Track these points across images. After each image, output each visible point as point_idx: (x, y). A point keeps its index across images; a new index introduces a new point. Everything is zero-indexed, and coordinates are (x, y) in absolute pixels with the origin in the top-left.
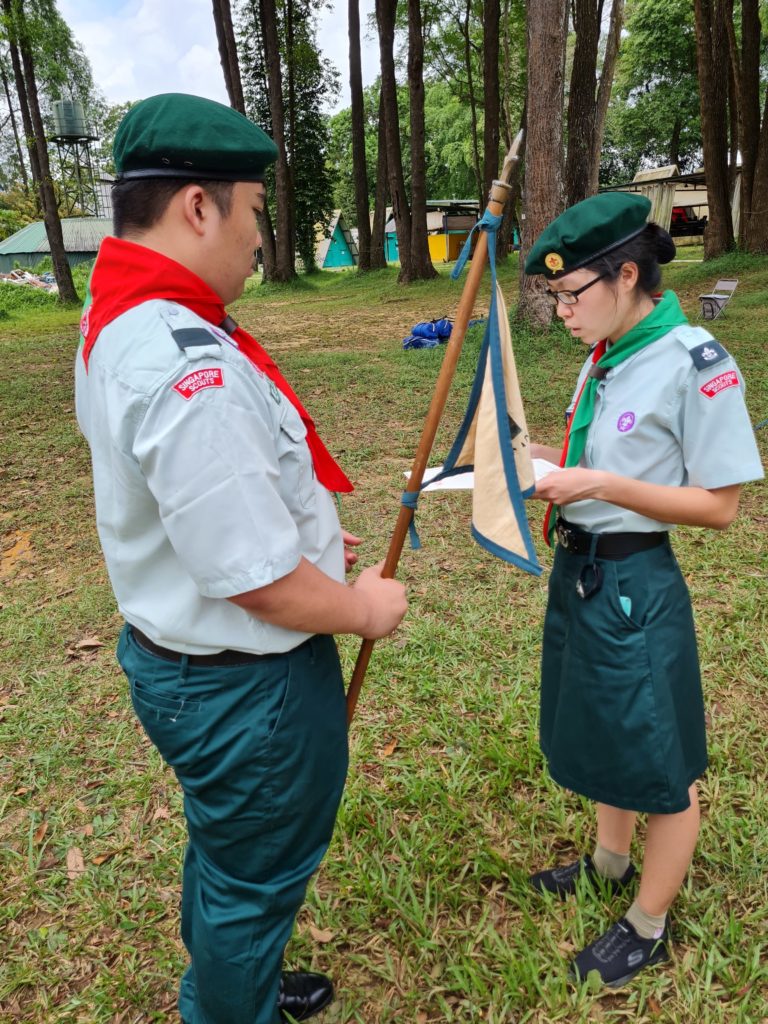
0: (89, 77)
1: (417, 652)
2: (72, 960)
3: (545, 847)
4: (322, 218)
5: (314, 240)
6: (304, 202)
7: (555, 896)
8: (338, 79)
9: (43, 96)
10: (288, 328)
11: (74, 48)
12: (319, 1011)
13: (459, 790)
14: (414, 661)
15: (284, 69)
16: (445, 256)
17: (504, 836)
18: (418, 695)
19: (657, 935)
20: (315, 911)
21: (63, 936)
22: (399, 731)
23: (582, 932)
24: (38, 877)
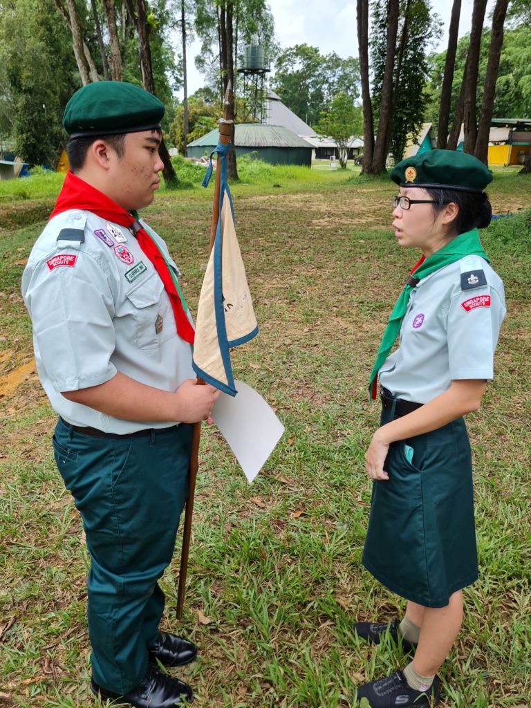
0: (272, 28)
1: (346, 452)
3: (375, 607)
4: (413, 129)
5: (404, 145)
6: (402, 118)
8: (442, 28)
9: (241, 41)
10: (364, 209)
11: (265, 8)
12: (183, 665)
13: (332, 553)
16: (506, 161)
17: (351, 591)
19: (423, 689)
20: (206, 603)
23: (373, 670)
24: (65, 537)
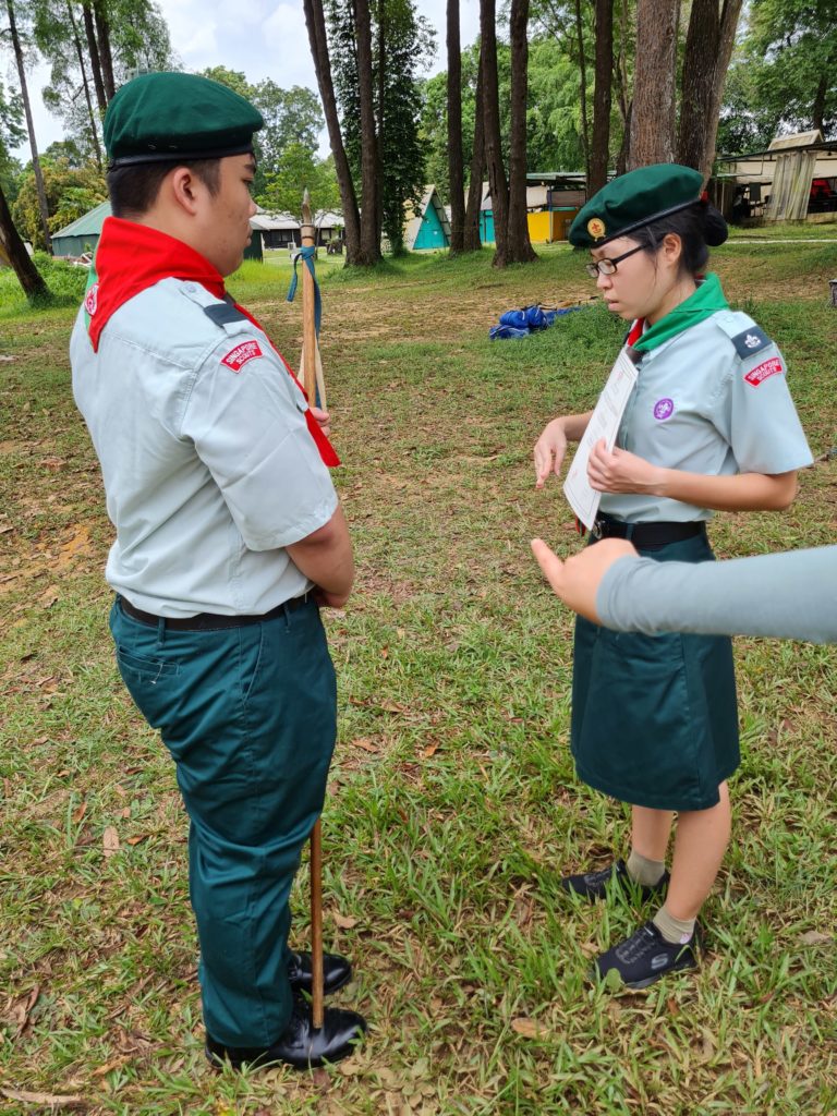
0: (166, 41)
1: (469, 656)
2: (103, 929)
3: (580, 853)
4: (412, 194)
5: (403, 219)
6: (393, 177)
7: (584, 899)
8: (434, 38)
9: (118, 63)
10: (369, 316)
11: (152, 10)
12: (336, 990)
13: (498, 794)
14: (466, 664)
15: (375, 28)
16: (549, 237)
17: (540, 840)
18: (465, 698)
19: (684, 940)
21: (96, 907)
22: (442, 733)
23: (608, 934)
24: (75, 853)
